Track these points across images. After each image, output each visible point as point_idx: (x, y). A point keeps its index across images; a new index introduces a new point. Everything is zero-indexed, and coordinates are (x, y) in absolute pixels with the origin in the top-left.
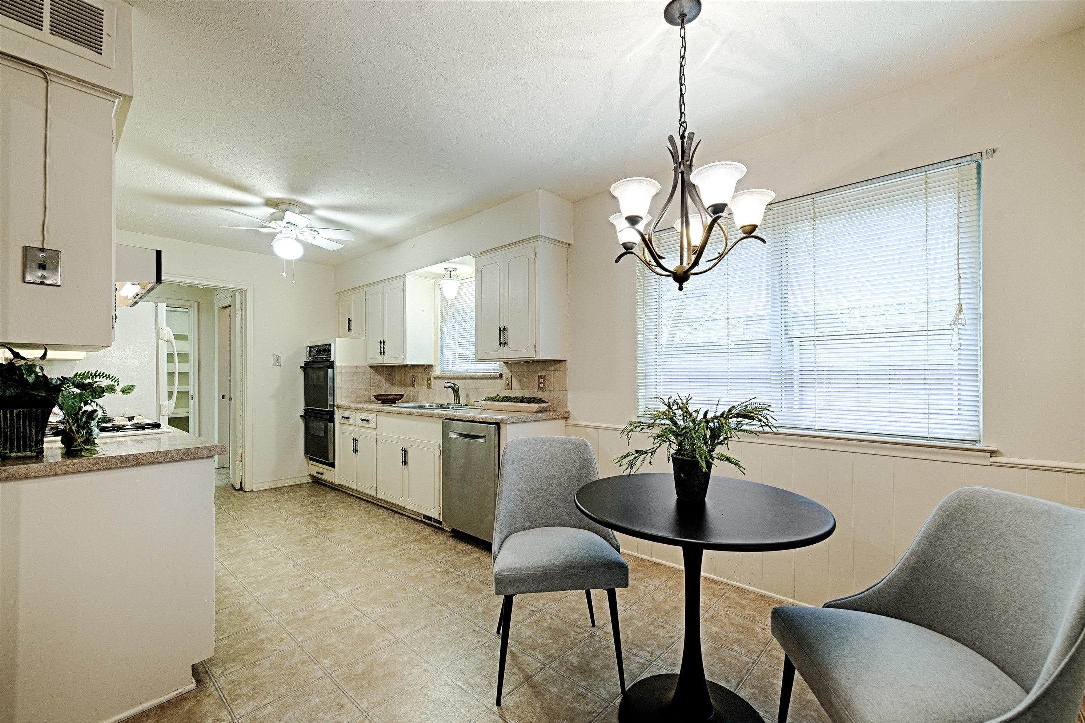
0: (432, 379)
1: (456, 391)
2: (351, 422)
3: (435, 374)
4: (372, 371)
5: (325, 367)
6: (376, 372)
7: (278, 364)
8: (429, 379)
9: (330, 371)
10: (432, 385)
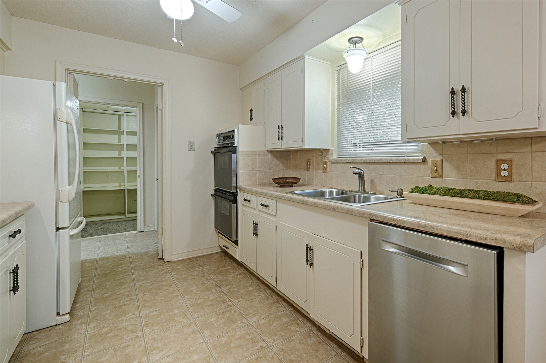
0: (329, 163)
1: (361, 177)
2: (252, 204)
3: (331, 158)
4: (270, 155)
5: (229, 152)
6: (274, 157)
7: (192, 150)
8: (326, 163)
9: (233, 155)
10: (329, 170)
